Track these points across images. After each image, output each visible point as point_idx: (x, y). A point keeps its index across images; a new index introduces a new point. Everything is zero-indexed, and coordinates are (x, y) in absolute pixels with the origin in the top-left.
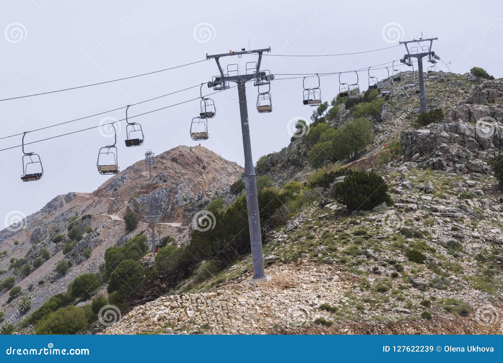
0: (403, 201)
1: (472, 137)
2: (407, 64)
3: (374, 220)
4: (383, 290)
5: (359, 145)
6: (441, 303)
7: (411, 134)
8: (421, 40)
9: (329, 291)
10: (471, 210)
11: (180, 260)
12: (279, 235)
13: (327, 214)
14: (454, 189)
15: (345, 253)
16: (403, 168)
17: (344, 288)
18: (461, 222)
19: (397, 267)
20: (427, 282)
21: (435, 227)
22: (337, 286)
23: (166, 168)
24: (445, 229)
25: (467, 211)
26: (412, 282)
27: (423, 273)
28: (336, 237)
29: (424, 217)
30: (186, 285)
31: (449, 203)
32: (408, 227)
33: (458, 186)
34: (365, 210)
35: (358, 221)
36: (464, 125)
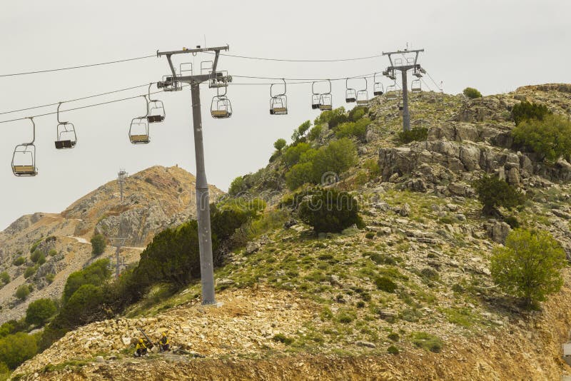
0: (376, 224)
1: (456, 157)
2: (390, 77)
3: (343, 244)
4: (347, 321)
5: (341, 167)
6: (411, 336)
7: (390, 152)
8: (406, 51)
9: (286, 320)
10: (450, 236)
11: (127, 283)
12: (237, 257)
13: (292, 236)
14: (434, 212)
15: (307, 278)
16: (379, 188)
17: (303, 317)
18: (438, 249)
19: (363, 295)
20: (396, 314)
21: (410, 253)
22: (296, 314)
23: (139, 189)
24: (421, 255)
25: (446, 237)
26: (379, 313)
27: (393, 303)
28: (299, 261)
29: (398, 242)
30: (133, 311)
31: (426, 228)
32: (380, 253)
33: (437, 209)
34: (334, 232)
35: (325, 244)
36: (448, 144)
